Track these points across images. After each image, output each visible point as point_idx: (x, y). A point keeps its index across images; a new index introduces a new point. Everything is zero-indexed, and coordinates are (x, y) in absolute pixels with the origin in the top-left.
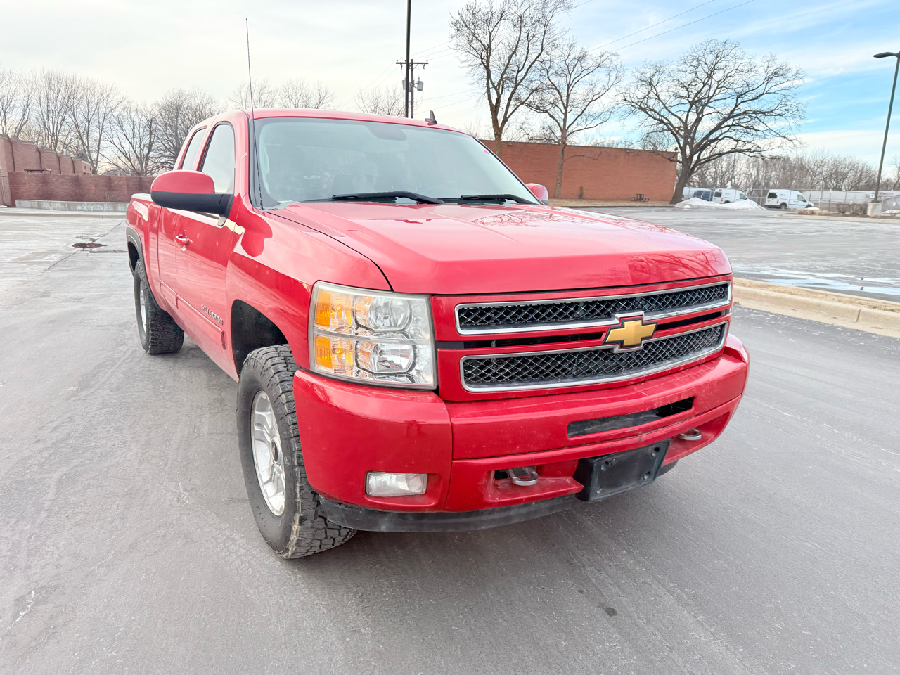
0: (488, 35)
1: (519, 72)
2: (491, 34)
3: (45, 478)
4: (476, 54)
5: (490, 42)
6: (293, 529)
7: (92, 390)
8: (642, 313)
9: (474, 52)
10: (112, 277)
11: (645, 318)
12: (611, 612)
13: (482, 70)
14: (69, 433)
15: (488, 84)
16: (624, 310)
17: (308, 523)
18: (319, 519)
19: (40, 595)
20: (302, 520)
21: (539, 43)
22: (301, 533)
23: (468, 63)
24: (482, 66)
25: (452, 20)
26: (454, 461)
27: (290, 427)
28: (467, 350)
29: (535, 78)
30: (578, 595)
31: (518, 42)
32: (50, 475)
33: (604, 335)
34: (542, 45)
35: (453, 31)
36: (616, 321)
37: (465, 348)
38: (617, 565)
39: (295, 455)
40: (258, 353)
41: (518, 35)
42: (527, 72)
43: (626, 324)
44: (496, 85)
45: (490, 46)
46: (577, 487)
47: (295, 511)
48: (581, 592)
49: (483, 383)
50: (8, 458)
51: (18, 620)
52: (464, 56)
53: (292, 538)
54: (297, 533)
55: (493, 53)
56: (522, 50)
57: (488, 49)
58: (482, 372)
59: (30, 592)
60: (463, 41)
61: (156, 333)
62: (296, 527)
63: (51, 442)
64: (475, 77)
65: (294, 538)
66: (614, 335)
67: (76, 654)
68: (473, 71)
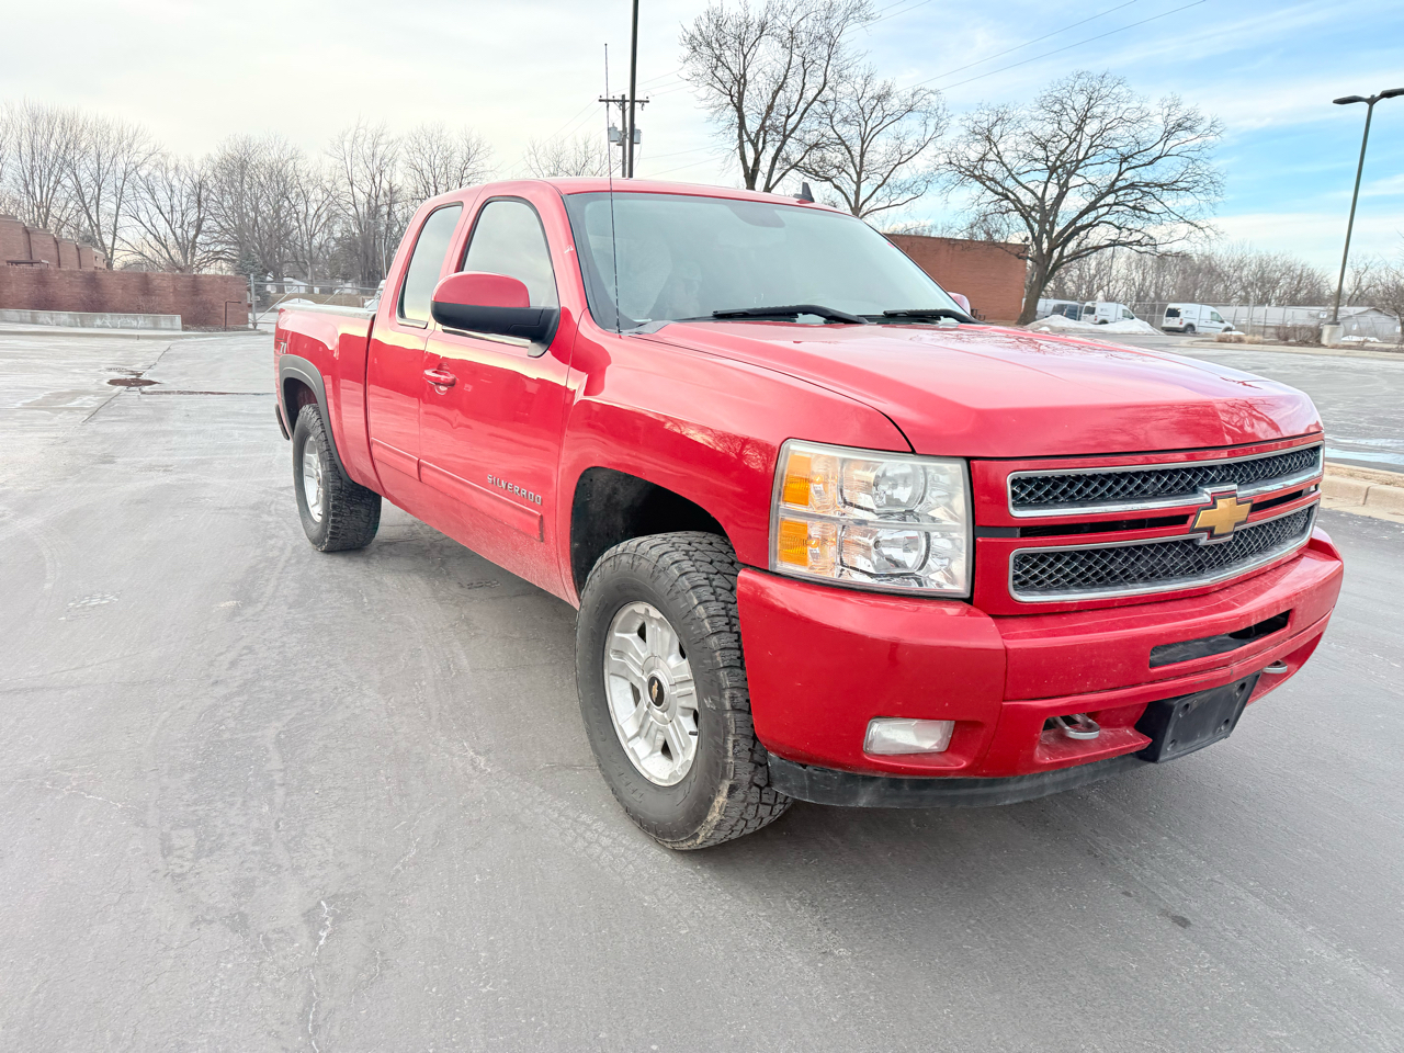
0: (742, 59)
1: (788, 117)
2: (745, 57)
3: (255, 738)
4: (722, 88)
5: (745, 70)
6: (715, 803)
7: (260, 606)
8: (1235, 486)
9: (719, 86)
10: (199, 432)
11: (1239, 494)
12: (1183, 922)
13: (731, 113)
14: (258, 671)
15: (740, 136)
16: (1213, 482)
17: (739, 795)
18: (754, 788)
19: (336, 907)
20: (732, 789)
21: (821, 73)
22: (726, 811)
23: (710, 103)
24: (731, 107)
25: (685, 34)
26: (1004, 703)
27: (717, 654)
28: (1022, 540)
29: (812, 129)
30: (1124, 898)
31: (787, 71)
32: (259, 733)
33: (1192, 518)
34: (825, 75)
35: (687, 51)
36: (1206, 499)
37: (1022, 536)
38: (1161, 857)
39: (727, 694)
40: (639, 545)
41: (788, 60)
42: (801, 118)
43: (1219, 502)
44: (753, 136)
45: (744, 76)
46: (1143, 742)
47: (724, 776)
48: (1127, 894)
49: (1033, 588)
50: (182, 708)
51: (321, 942)
52: (703, 91)
53: (709, 818)
54: (720, 809)
55: (750, 87)
56: (794, 83)
57: (741, 81)
58: (1037, 572)
59: (319, 903)
60: (701, 67)
61: (339, 519)
62: (721, 800)
63: (236, 684)
64: (720, 124)
65: (714, 816)
66: (1203, 519)
67: (434, 990)
68: (717, 115)
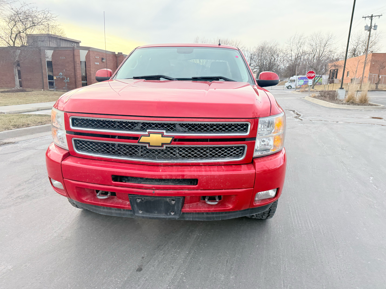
8: (164, 131)
11: (165, 134)
26: (64, 179)
33: (139, 138)
36: (147, 133)
37: (73, 134)
43: (151, 135)
51: (11, 201)
59: (23, 196)
66: (143, 139)
